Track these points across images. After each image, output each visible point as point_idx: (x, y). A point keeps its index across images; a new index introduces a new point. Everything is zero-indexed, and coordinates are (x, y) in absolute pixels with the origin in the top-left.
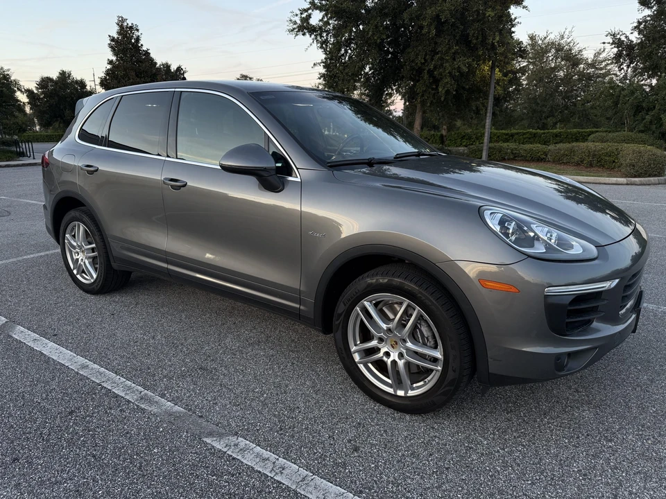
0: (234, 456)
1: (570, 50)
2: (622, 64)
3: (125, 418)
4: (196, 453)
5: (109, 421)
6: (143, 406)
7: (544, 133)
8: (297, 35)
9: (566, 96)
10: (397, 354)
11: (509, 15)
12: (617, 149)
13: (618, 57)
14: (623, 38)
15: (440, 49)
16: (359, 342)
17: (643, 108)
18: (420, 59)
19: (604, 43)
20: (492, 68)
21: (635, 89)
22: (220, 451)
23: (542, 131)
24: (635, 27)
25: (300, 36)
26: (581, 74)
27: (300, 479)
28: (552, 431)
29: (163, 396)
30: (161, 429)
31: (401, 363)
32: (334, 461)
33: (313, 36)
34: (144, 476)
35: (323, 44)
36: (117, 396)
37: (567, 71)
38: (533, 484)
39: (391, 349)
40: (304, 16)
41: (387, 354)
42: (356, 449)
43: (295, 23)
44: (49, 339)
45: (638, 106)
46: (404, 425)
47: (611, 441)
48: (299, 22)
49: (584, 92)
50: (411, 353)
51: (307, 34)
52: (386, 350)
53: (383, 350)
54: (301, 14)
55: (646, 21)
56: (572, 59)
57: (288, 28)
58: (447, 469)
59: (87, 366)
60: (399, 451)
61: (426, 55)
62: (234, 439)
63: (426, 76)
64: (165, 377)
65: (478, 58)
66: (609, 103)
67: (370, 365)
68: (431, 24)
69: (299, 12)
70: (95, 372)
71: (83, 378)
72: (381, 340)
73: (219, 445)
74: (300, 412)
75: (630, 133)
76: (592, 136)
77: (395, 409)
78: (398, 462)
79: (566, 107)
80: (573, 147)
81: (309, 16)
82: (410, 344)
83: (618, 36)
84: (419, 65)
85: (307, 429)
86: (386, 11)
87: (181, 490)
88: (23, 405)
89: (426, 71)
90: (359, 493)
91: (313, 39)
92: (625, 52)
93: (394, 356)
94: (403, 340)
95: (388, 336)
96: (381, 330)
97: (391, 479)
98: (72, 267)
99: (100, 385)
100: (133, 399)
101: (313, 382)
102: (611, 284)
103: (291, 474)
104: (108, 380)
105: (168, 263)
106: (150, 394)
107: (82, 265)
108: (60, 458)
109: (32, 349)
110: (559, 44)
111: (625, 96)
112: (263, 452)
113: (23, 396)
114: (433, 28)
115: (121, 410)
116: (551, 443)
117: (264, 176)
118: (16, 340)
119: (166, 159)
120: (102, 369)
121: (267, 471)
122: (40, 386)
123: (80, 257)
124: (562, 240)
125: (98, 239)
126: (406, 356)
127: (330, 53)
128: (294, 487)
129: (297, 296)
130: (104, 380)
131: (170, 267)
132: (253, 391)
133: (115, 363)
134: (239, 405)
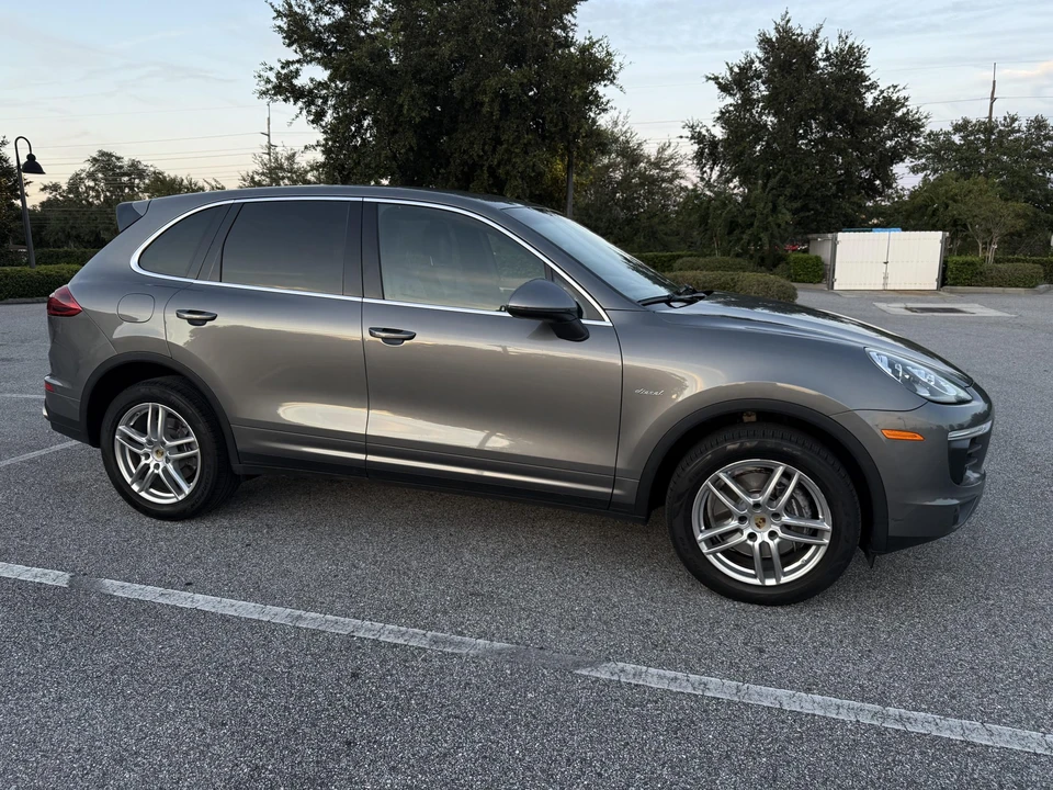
0: (633, 682)
1: (628, 142)
2: (704, 166)
3: (442, 668)
4: (584, 688)
5: (424, 676)
6: (450, 650)
8: (273, 100)
9: (628, 204)
10: (766, 534)
11: (597, 96)
12: (732, 279)
13: (699, 155)
14: (704, 132)
15: (506, 137)
16: (703, 528)
17: (737, 225)
18: (477, 149)
19: (681, 137)
20: (568, 168)
21: (724, 199)
22: (611, 681)
24: (718, 118)
25: (279, 103)
26: (642, 175)
27: (735, 691)
28: (930, 599)
29: (461, 634)
30: (508, 672)
31: (773, 544)
32: (750, 667)
33: (300, 104)
34: (551, 724)
35: (318, 117)
36: (396, 646)
37: (625, 171)
38: (958, 649)
39: (758, 529)
40: (283, 72)
41: (752, 536)
42: (761, 651)
43: (268, 81)
44: (184, 590)
45: (732, 222)
47: (988, 599)
48: (274, 80)
49: (648, 201)
50: (784, 529)
51: (291, 99)
52: (750, 530)
53: (746, 533)
54: (283, 68)
55: (729, 112)
56: (631, 156)
57: (258, 88)
58: (870, 651)
59: (300, 616)
61: (484, 145)
62: (612, 665)
63: (486, 175)
64: (435, 611)
65: (553, 152)
66: (695, 217)
67: (719, 555)
68: (492, 101)
69: (278, 67)
70: (311, 619)
71: (314, 633)
72: (742, 519)
73: (603, 674)
74: (656, 624)
75: (727, 258)
76: (680, 261)
77: (760, 604)
78: (817, 654)
79: (629, 221)
80: (676, 276)
81: (297, 73)
82: (786, 517)
83: (698, 129)
84: (476, 158)
85: (684, 640)
87: (615, 729)
88: (266, 679)
89: (485, 168)
90: (808, 691)
91: (301, 109)
92: (708, 151)
93: (763, 536)
94: (776, 515)
95: (753, 513)
96: (744, 506)
97: (826, 671)
98: (129, 480)
99: (353, 636)
100: (424, 644)
101: (636, 590)
102: (985, 427)
103: (719, 687)
104: (357, 629)
105: (367, 452)
106: (440, 634)
107: (158, 475)
108: (413, 729)
109: (174, 607)
110: (612, 132)
111: (716, 209)
112: (661, 672)
113: (251, 669)
114: (496, 107)
115: (424, 660)
116: (940, 610)
117: (566, 320)
118: (128, 599)
119: (365, 300)
120: (329, 617)
121: (690, 690)
122: (258, 652)
123: (152, 461)
124: (937, 383)
125: (202, 427)
126: (780, 534)
127: (333, 131)
128: (736, 699)
129: (610, 477)
130: (350, 629)
131: (371, 458)
132: (572, 610)
133: (338, 606)
134: (573, 629)
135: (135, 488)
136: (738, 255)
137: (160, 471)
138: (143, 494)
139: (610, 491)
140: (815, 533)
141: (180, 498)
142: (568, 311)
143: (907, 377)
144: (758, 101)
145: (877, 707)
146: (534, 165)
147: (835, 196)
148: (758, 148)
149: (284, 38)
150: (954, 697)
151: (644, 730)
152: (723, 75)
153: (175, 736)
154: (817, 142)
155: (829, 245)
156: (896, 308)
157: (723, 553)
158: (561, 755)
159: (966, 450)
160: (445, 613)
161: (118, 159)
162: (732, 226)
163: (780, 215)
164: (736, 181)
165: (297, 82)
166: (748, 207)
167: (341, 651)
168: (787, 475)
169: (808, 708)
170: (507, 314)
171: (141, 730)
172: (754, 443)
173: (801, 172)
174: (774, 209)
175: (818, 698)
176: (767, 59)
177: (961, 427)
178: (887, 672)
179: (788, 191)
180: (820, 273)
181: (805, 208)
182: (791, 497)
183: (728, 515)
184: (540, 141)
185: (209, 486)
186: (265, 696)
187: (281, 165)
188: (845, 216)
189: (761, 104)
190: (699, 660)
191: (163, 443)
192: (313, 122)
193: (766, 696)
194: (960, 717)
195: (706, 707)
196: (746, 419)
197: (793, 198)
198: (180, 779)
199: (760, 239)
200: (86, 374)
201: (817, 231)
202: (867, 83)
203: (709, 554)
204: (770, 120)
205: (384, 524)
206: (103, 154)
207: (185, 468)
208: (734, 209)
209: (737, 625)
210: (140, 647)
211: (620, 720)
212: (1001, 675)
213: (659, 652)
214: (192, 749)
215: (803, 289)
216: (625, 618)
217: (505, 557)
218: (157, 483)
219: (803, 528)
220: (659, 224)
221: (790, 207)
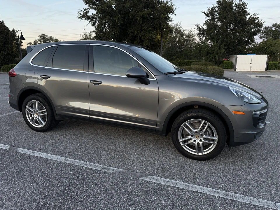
0: (156, 182)
1: (180, 30)
2: (201, 37)
3: (103, 176)
4: (141, 183)
5: (97, 178)
6: (106, 171)
7: (175, 62)
8: (82, 19)
9: (180, 47)
10: (199, 140)
11: (169, 17)
12: (206, 68)
13: (199, 34)
14: (201, 27)
15: (144, 29)
16: (181, 138)
17: (209, 53)
18: (136, 32)
19: (194, 29)
20: (161, 37)
21: (206, 46)
22: (150, 181)
23: (174, 61)
24: (205, 24)
25: (84, 20)
26: (184, 39)
27: (185, 186)
28: (248, 160)
29: (110, 166)
30: (121, 178)
31: (201, 143)
32: (191, 179)
33: (89, 20)
34: (129, 194)
35: (94, 24)
36: (92, 169)
37: (180, 38)
38: (253, 175)
39: (197, 139)
40: (85, 11)
41: (195, 141)
42: (195, 174)
43: (81, 14)
44: (39, 151)
45: (208, 52)
46: (204, 165)
47: (265, 161)
48: (82, 14)
49: (186, 46)
50: (204, 139)
51: (87, 19)
52: (194, 139)
53: (193, 140)
54: (84, 11)
55: (208, 21)
56: (181, 34)
57: (78, 16)
58: (227, 175)
59: (68, 160)
60: (209, 172)
61: (138, 31)
62: (151, 177)
63: (138, 39)
64: (105, 160)
65: (157, 32)
66: (198, 51)
67: (186, 146)
68: (140, 19)
69: (83, 10)
70: (71, 161)
71: (70, 165)
72: (192, 136)
73: (148, 179)
74: (166, 165)
75: (206, 62)
76: (193, 63)
77: (197, 160)
78: (211, 175)
79: (180, 52)
81: (88, 12)
82: (205, 136)
83: (199, 27)
84: (136, 35)
85: (173, 170)
86: (121, 12)
87: (148, 196)
88: (54, 177)
89: (138, 37)
90: (207, 186)
91: (89, 21)
92: (202, 32)
93: (198, 141)
94: (202, 135)
95: (195, 134)
96: (193, 132)
97: (213, 181)
98: (29, 121)
99: (81, 166)
100: (99, 169)
101: (162, 155)
102: (266, 110)
103: (180, 184)
104: (82, 164)
105: (90, 115)
106: (104, 166)
107: (36, 120)
108: (90, 194)
109: (35, 156)
110: (176, 28)
111: (203, 48)
112: (165, 179)
113: (51, 174)
114: (141, 20)
115: (98, 174)
116: (250, 163)
117: (143, 79)
118: (23, 153)
119: (89, 72)
120: (75, 160)
121: (172, 185)
122: (54, 169)
123: (35, 116)
124: (251, 97)
125: (47, 107)
126: (203, 140)
127: (98, 28)
128: (185, 188)
129: (155, 123)
130: (80, 164)
131: (91, 116)
132: (143, 160)
133: (79, 157)
134: (142, 166)
135: (31, 123)
136: (209, 61)
137: (37, 119)
138: (33, 125)
139: (155, 127)
140: (213, 140)
141: (42, 126)
142: (144, 76)
143: (242, 96)
144: (216, 18)
145: (226, 192)
146: (151, 36)
147: (237, 45)
148: (216, 32)
149: (85, 2)
150: (250, 190)
151: (156, 196)
152: (207, 11)
153: (25, 193)
154: (232, 30)
155: (235, 59)
156: (253, 76)
157: (187, 145)
158: (130, 203)
159: (258, 117)
160: (107, 160)
161: (46, 36)
162: (208, 53)
163: (221, 50)
164: (210, 41)
165: (89, 14)
166: (212, 48)
167: (76, 170)
168: (205, 124)
169: (205, 192)
170: (126, 77)
171: (16, 191)
172: (196, 114)
173: (228, 38)
174: (220, 49)
175: (209, 189)
176: (219, 7)
177: (258, 111)
178: (231, 182)
179: (224, 43)
180: (232, 66)
181: (228, 48)
182: (206, 130)
183: (188, 135)
184: (153, 30)
185: (49, 123)
186: (52, 182)
187: (88, 37)
188: (240, 50)
189: (217, 19)
190: (176, 176)
191: (38, 111)
192: (93, 25)
193: (193, 187)
194: (251, 196)
195: (175, 190)
196: (195, 107)
197: (225, 45)
198: (23, 205)
199: (216, 57)
200: (18, 92)
201: (232, 55)
202: (247, 13)
203: (183, 145)
204: (219, 24)
205: (97, 134)
206: (43, 35)
207: (43, 118)
208: (208, 49)
209: (189, 166)
210: (23, 167)
211: (150, 193)
212: (265, 184)
213: (165, 173)
214: (29, 197)
215: (226, 71)
216: (158, 163)
217: (128, 145)
218: (36, 122)
219: (210, 139)
220: (189, 52)
221: (224, 48)
